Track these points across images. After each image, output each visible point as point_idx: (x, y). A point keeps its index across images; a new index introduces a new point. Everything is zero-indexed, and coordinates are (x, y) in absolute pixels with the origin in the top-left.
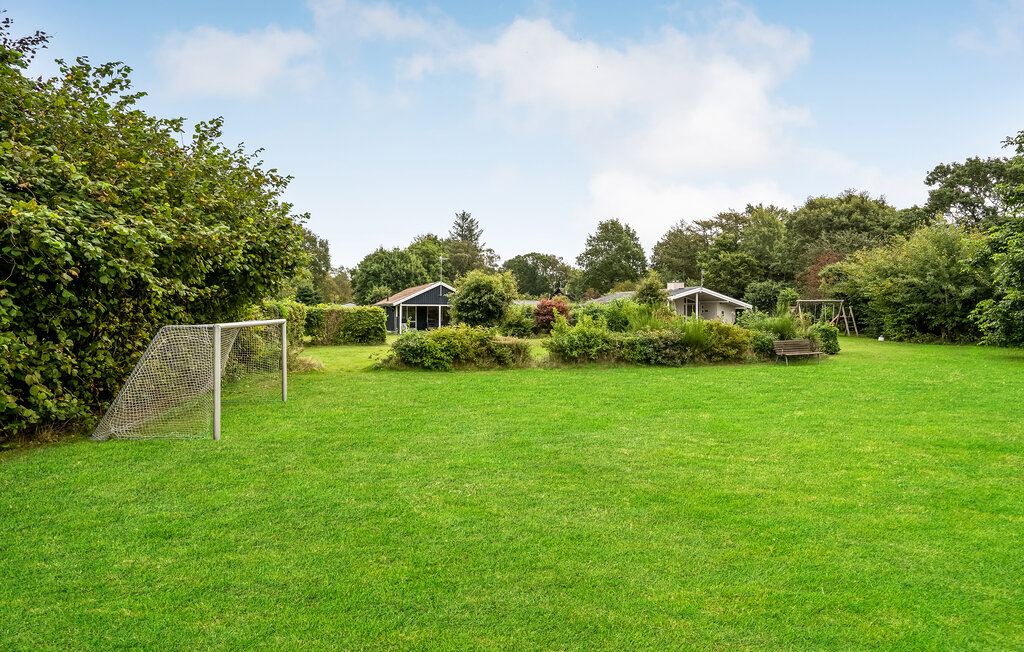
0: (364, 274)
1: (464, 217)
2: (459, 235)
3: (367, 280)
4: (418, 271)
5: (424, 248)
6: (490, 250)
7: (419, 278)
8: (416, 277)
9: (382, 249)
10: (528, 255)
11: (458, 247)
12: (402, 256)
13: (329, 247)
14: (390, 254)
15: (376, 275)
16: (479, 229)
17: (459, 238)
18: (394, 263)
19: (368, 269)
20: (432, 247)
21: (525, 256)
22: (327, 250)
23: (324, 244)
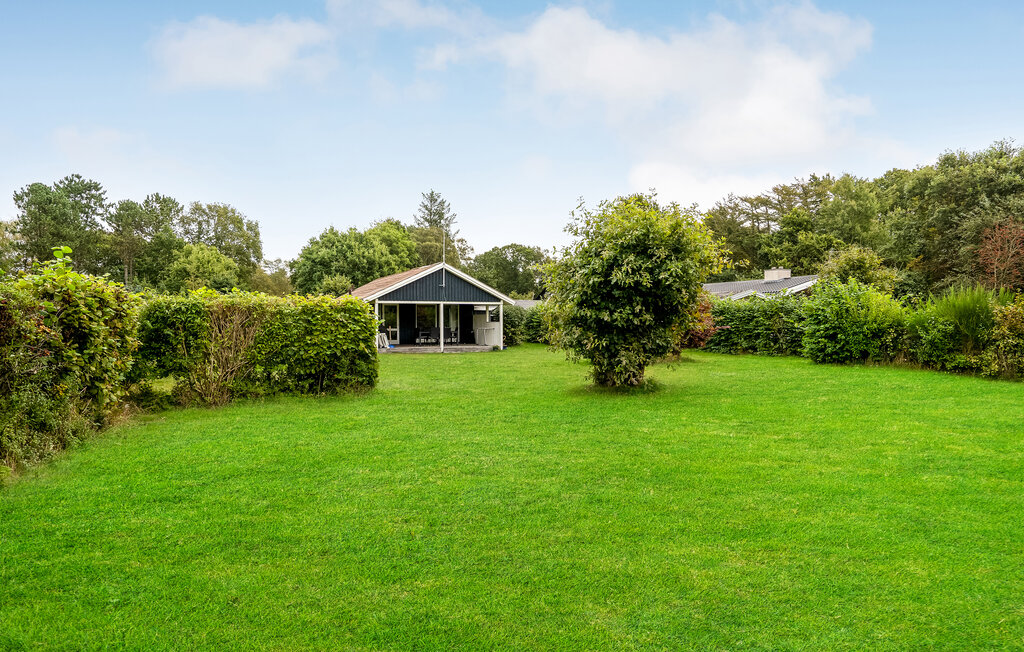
0: (309, 263)
1: (432, 198)
2: (426, 220)
3: (312, 272)
4: (384, 259)
5: (385, 233)
6: (462, 241)
7: (386, 269)
8: (381, 267)
9: (332, 229)
10: (508, 247)
11: (426, 235)
12: (361, 239)
13: (260, 230)
14: (344, 236)
15: (325, 265)
16: (451, 214)
17: (427, 224)
18: (350, 247)
19: (314, 256)
20: (394, 233)
21: (504, 248)
22: (257, 234)
23: (253, 227)
